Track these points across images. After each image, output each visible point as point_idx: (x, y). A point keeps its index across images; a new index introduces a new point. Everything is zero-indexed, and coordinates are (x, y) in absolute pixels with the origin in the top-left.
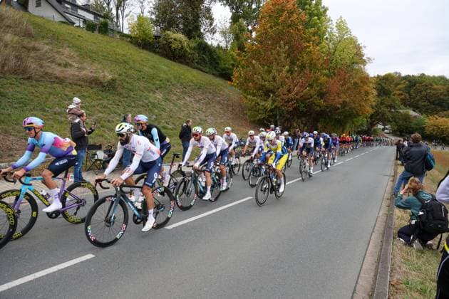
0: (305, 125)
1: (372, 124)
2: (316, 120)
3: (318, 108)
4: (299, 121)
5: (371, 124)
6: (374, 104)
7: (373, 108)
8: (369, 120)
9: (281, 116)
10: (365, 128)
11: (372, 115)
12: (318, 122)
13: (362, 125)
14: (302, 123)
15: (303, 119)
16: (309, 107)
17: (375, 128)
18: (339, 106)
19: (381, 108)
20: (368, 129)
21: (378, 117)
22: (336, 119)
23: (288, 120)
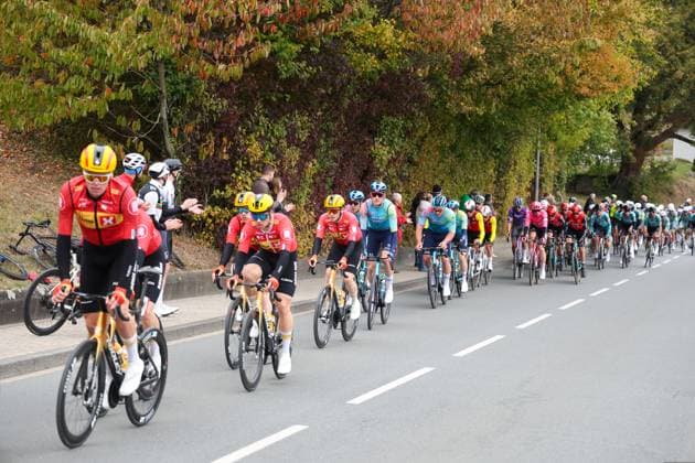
0: (310, 149)
1: (642, 141)
2: (367, 127)
3: (371, 63)
4: (280, 130)
5: (637, 136)
6: (649, 37)
7: (644, 59)
8: (627, 118)
9: (179, 103)
10: (610, 160)
11: (642, 96)
12: (373, 133)
13: (592, 144)
14: (292, 139)
15: (299, 120)
16: (329, 57)
17: (658, 157)
18: (477, 50)
19: (683, 59)
20: (626, 165)
21: (674, 103)
22: (462, 117)
23: (219, 126)
